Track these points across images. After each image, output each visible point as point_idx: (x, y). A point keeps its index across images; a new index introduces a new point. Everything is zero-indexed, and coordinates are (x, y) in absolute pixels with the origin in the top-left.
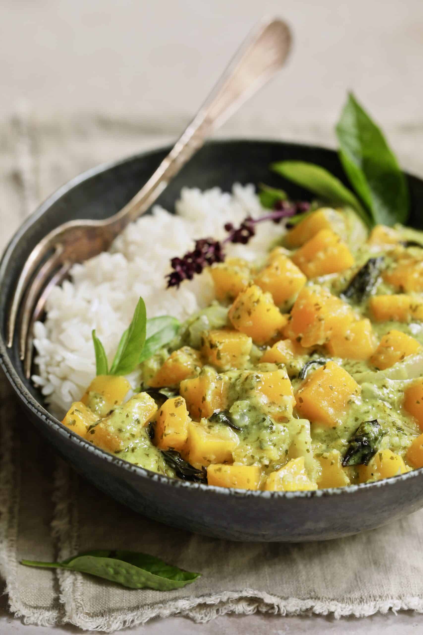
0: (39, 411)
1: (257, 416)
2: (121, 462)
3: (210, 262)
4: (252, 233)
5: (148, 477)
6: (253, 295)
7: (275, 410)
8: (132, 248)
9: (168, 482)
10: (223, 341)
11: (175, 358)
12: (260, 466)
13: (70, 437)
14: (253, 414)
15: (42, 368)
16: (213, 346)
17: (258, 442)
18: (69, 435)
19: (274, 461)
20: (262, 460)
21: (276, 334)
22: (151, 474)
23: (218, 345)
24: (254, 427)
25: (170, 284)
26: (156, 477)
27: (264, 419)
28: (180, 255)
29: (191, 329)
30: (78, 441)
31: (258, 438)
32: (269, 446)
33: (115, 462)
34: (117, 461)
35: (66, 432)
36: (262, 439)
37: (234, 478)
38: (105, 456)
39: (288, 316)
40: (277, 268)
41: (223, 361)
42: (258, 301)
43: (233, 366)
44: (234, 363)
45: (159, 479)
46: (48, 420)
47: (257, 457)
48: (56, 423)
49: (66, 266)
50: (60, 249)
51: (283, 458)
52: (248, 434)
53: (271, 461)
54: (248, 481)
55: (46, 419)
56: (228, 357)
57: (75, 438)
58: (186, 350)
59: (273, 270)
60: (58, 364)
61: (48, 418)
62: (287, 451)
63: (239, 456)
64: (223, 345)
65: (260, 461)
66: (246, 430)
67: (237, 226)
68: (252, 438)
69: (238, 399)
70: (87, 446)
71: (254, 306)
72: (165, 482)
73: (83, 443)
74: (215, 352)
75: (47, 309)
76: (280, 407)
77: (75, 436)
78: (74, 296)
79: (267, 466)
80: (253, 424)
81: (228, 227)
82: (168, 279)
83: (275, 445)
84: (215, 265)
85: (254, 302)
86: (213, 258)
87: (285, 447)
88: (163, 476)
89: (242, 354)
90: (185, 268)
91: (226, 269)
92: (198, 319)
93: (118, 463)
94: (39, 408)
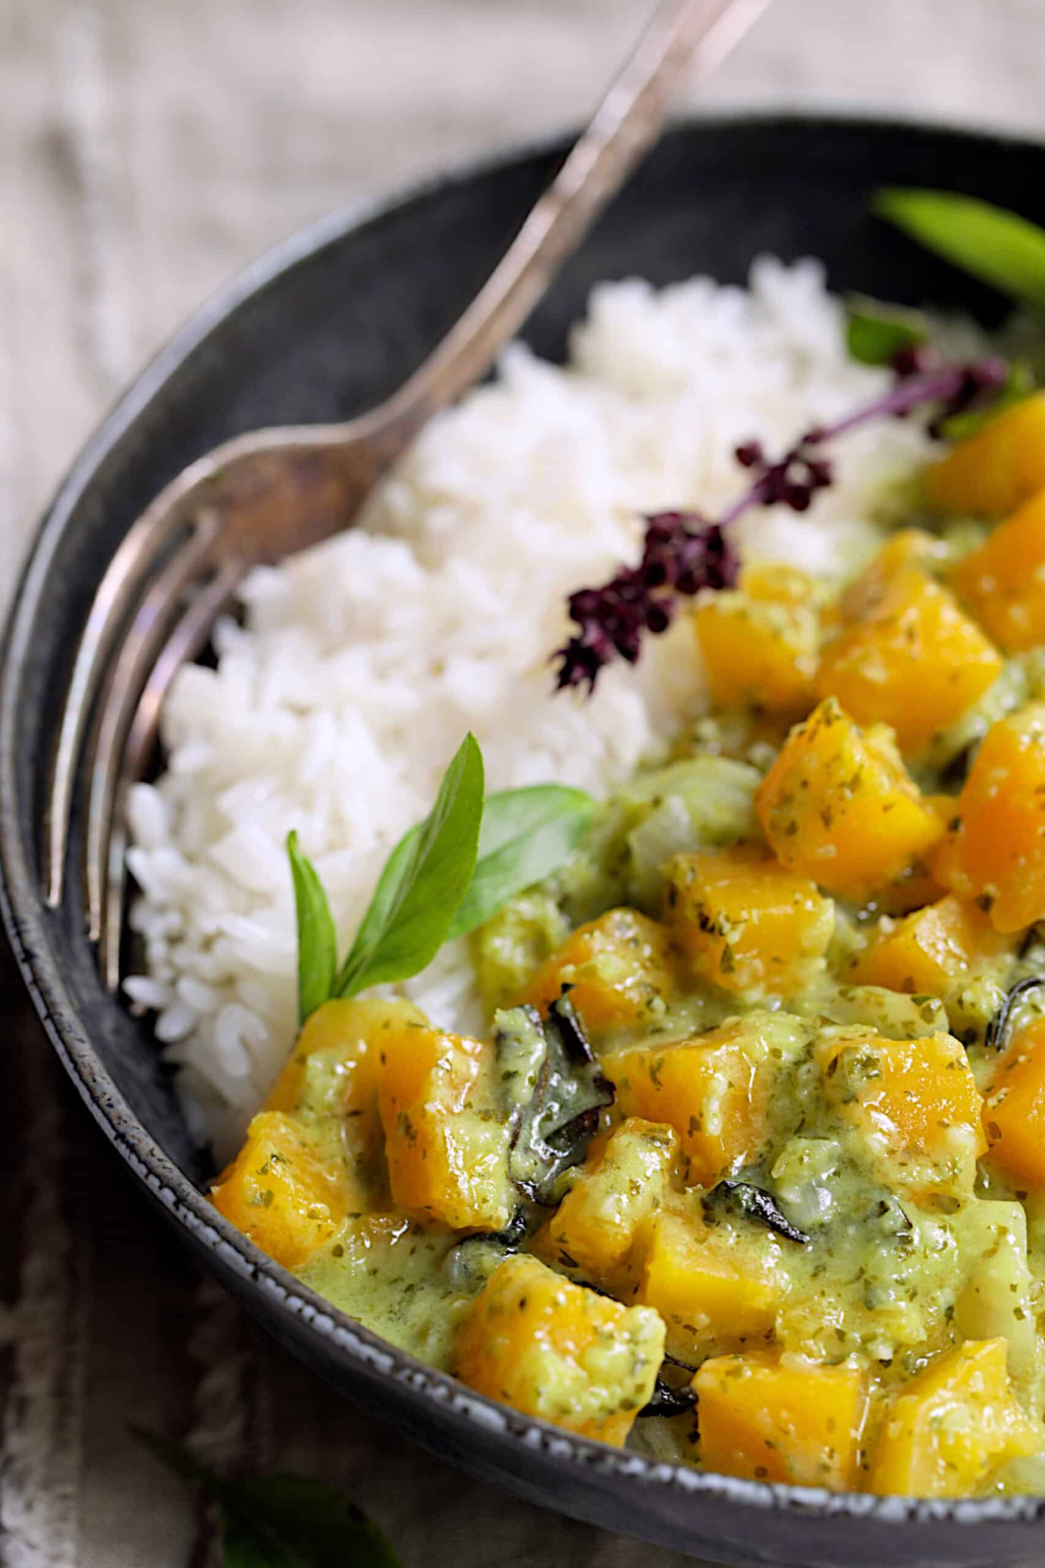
0: (151, 1171)
1: (860, 1191)
2: (419, 1379)
3: (688, 586)
4: (821, 477)
5: (510, 1435)
6: (837, 757)
7: (922, 1175)
8: (440, 520)
9: (574, 1456)
10: (744, 915)
11: (583, 966)
12: (866, 1365)
13: (254, 1275)
14: (849, 1184)
15: (157, 950)
16: (705, 924)
17: (860, 1284)
18: (250, 1268)
19: (908, 1347)
20: (870, 1346)
21: (907, 871)
22: (517, 1426)
23: (727, 927)
24: (851, 1231)
25: (565, 679)
26: (534, 1436)
27: (883, 1208)
28: (598, 577)
29: (634, 840)
30: (281, 1292)
31: (862, 1271)
32: (892, 1298)
33: (402, 1376)
34: (407, 1372)
35: (241, 1259)
36: (874, 1278)
37: (785, 1414)
38: (367, 1351)
39: (948, 803)
40: (911, 635)
41: (742, 978)
42: (855, 783)
43: (771, 989)
44: (777, 980)
45: (545, 1444)
46: (183, 1210)
47: (856, 1336)
48: (207, 1222)
49: (229, 570)
50: (207, 524)
51: (936, 1334)
52: (830, 1252)
53: (898, 1348)
54: (831, 1425)
55: (176, 1204)
56: (758, 964)
57: (270, 1283)
58: (620, 926)
59: (899, 643)
60: (208, 944)
61: (180, 1201)
62: (950, 1309)
63: (796, 1332)
64: (741, 927)
65: (863, 1349)
66: (822, 1239)
67: (774, 451)
68: (841, 1268)
69: (799, 1130)
70: (309, 1311)
71: (841, 798)
72: (561, 1454)
73: (295, 1303)
74: (719, 950)
75: (171, 736)
76: (935, 1165)
77: (268, 1273)
78: (255, 704)
79: (886, 1363)
80: (845, 1219)
81: (747, 456)
82: (559, 663)
83: (913, 1296)
84: (706, 597)
85: (842, 785)
86: (699, 573)
87: (945, 1297)
88: (559, 1437)
89: (803, 954)
90: (612, 623)
91: (742, 616)
92: (657, 802)
93: (410, 1379)
94: (154, 1162)
